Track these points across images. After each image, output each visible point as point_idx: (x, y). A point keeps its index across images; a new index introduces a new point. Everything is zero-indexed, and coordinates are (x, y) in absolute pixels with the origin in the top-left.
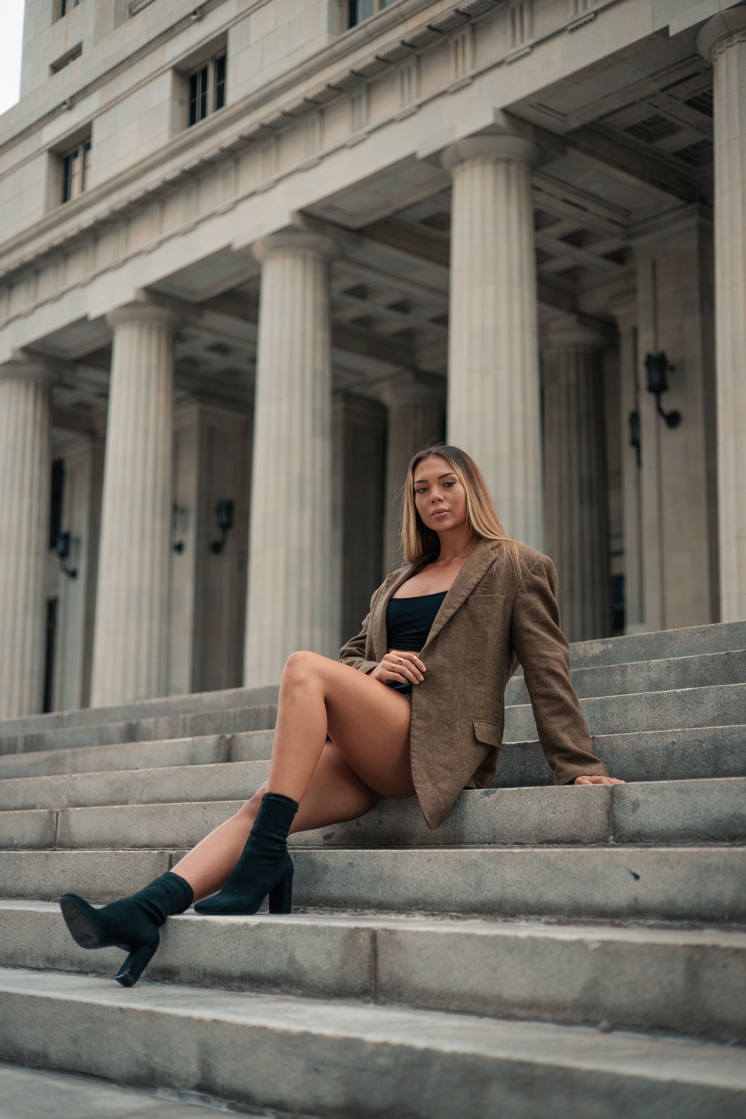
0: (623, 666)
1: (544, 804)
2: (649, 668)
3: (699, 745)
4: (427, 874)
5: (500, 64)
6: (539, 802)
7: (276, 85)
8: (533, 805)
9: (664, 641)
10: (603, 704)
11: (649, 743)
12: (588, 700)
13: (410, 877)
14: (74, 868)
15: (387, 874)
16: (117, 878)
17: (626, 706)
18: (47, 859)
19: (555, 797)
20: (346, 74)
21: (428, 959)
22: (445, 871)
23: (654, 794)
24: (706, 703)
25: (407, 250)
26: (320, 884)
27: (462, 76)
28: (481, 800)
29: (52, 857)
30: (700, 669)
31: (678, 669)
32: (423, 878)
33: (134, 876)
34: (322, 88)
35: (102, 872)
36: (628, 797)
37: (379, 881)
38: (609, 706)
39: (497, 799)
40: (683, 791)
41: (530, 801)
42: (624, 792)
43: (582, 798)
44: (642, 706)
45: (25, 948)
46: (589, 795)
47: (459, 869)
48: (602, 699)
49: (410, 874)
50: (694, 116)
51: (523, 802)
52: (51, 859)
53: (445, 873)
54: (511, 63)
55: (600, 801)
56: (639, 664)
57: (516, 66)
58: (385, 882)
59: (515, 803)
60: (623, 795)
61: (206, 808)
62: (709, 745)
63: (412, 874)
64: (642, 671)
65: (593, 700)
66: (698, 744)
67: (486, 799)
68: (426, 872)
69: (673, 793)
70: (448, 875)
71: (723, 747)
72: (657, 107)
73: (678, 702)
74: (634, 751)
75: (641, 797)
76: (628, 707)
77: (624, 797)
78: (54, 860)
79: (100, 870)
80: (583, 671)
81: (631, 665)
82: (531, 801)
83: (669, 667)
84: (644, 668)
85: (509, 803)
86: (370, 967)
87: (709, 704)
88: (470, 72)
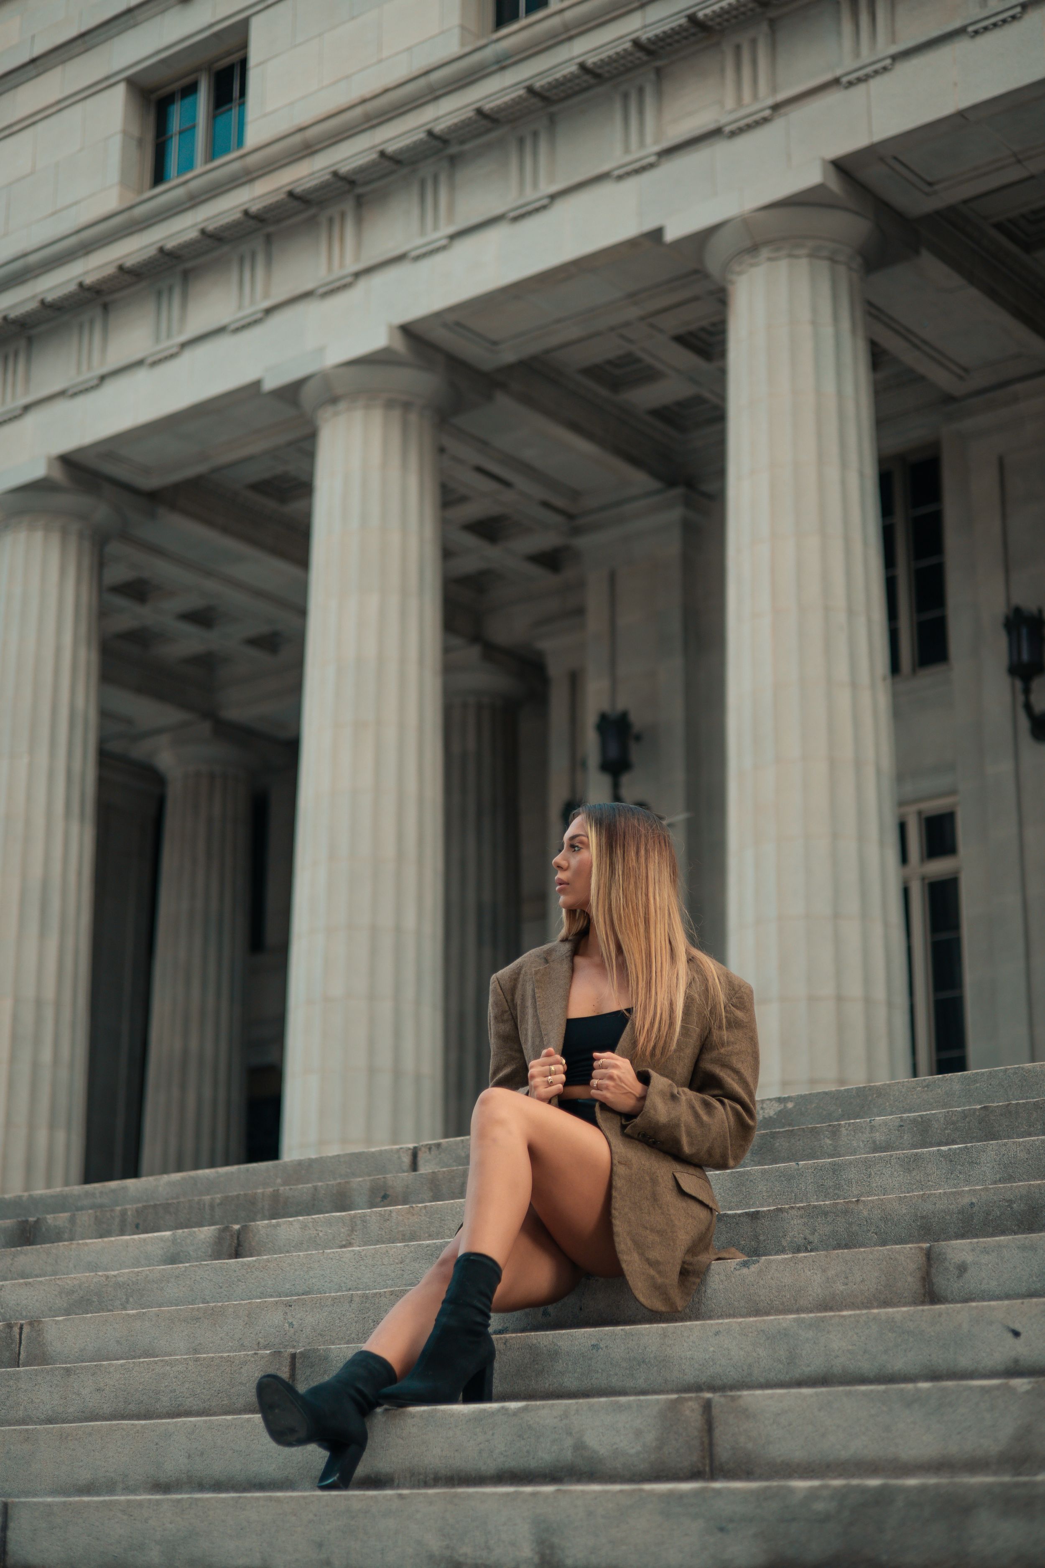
0: (834, 1126)
1: (831, 1273)
2: (872, 1128)
3: (1007, 1206)
4: (714, 1352)
5: (400, 258)
6: (824, 1271)
7: (32, 259)
8: (815, 1276)
9: (870, 1098)
10: (836, 1167)
11: (937, 1205)
12: (814, 1163)
13: (688, 1357)
14: (119, 1384)
15: (652, 1356)
16: (199, 1392)
17: (869, 1170)
18: (69, 1375)
19: (847, 1264)
20: (152, 251)
21: (790, 1424)
22: (742, 1346)
23: (988, 1253)
24: (984, 1163)
25: (225, 530)
26: (546, 1375)
27: (337, 273)
28: (737, 1272)
29: (78, 1371)
30: (946, 1129)
31: (915, 1129)
32: (707, 1357)
33: (228, 1387)
34: (111, 270)
35: (170, 1386)
36: (951, 1259)
37: (639, 1365)
38: (844, 1170)
39: (761, 1271)
40: (1027, 1248)
41: (810, 1271)
42: (944, 1253)
43: (885, 1263)
44: (893, 1170)
45: (112, 1475)
46: (896, 1259)
47: (762, 1342)
48: (835, 1161)
49: (688, 1353)
50: (686, 358)
51: (800, 1272)
52: (74, 1374)
53: (741, 1349)
54: (418, 258)
55: (912, 1266)
56: (857, 1122)
57: (425, 265)
58: (649, 1365)
59: (788, 1275)
60: (944, 1257)
61: (290, 1306)
62: (1022, 1205)
63: (690, 1352)
64: (862, 1133)
65: (821, 1163)
66: (1007, 1204)
67: (745, 1271)
68: (712, 1349)
69: (1013, 1251)
70: (746, 1350)
71: (1042, 1207)
72: (630, 341)
73: (944, 1163)
74: (916, 1215)
75: (969, 1258)
76: (872, 1171)
77: (946, 1258)
78: (82, 1376)
79: (166, 1384)
80: (775, 1132)
81: (846, 1123)
82: (812, 1271)
83: (902, 1126)
84: (866, 1128)
85: (779, 1275)
86: (702, 1443)
87: (988, 1165)
88: (352, 267)
